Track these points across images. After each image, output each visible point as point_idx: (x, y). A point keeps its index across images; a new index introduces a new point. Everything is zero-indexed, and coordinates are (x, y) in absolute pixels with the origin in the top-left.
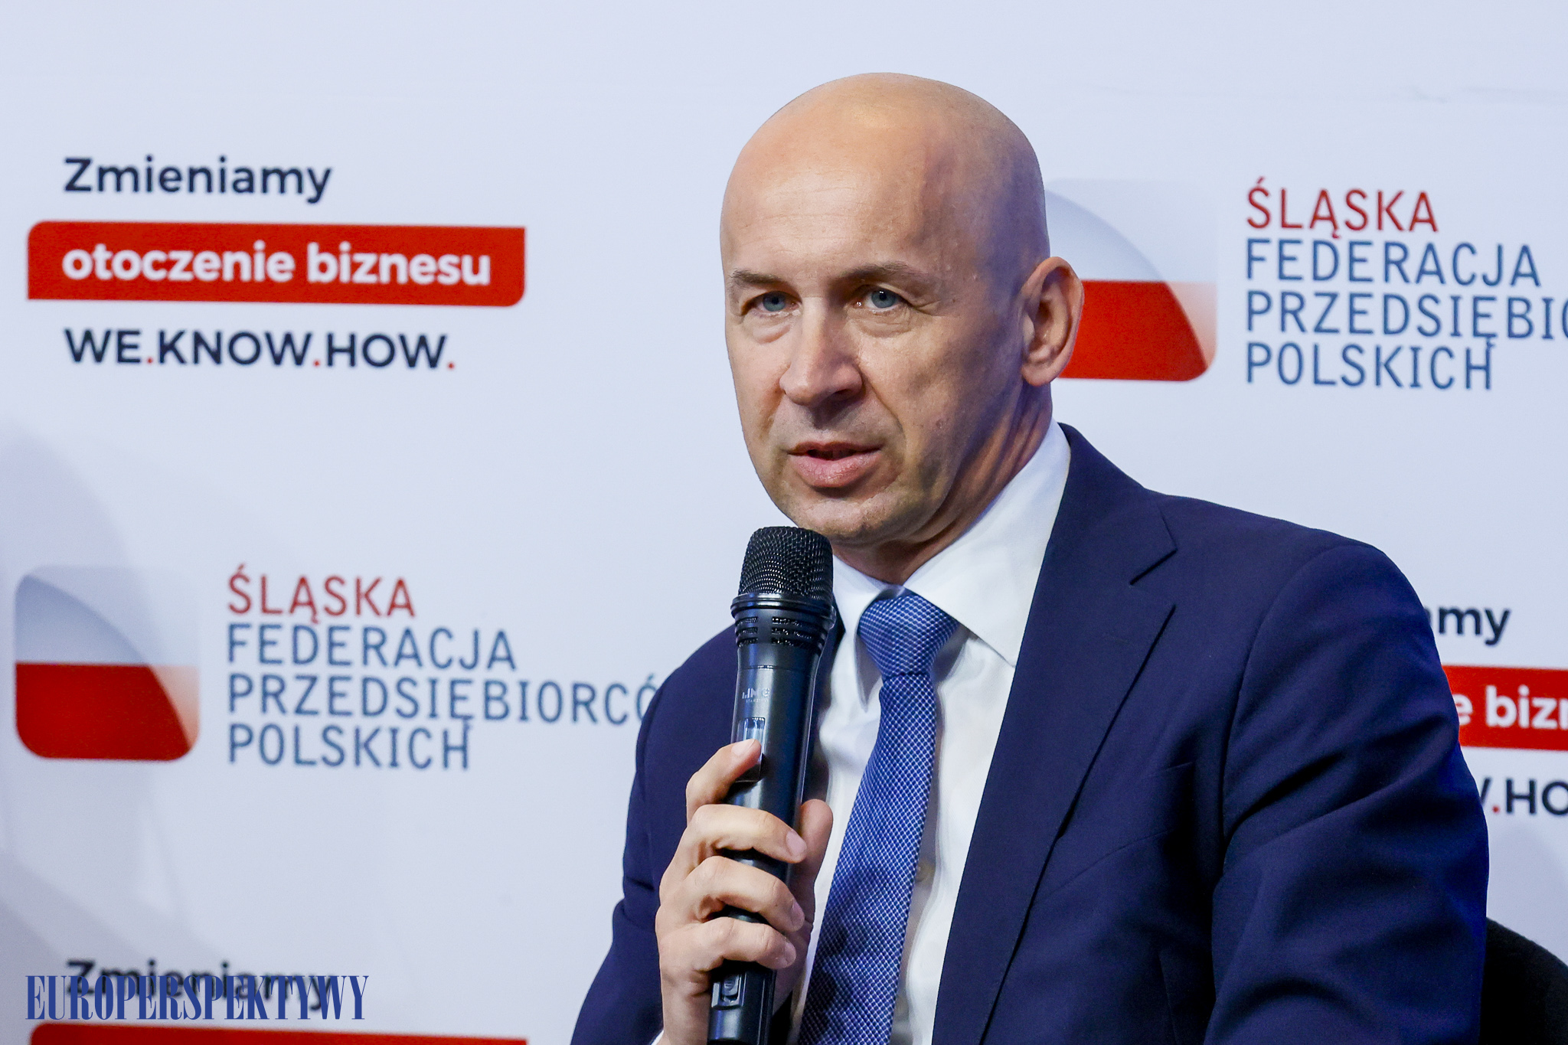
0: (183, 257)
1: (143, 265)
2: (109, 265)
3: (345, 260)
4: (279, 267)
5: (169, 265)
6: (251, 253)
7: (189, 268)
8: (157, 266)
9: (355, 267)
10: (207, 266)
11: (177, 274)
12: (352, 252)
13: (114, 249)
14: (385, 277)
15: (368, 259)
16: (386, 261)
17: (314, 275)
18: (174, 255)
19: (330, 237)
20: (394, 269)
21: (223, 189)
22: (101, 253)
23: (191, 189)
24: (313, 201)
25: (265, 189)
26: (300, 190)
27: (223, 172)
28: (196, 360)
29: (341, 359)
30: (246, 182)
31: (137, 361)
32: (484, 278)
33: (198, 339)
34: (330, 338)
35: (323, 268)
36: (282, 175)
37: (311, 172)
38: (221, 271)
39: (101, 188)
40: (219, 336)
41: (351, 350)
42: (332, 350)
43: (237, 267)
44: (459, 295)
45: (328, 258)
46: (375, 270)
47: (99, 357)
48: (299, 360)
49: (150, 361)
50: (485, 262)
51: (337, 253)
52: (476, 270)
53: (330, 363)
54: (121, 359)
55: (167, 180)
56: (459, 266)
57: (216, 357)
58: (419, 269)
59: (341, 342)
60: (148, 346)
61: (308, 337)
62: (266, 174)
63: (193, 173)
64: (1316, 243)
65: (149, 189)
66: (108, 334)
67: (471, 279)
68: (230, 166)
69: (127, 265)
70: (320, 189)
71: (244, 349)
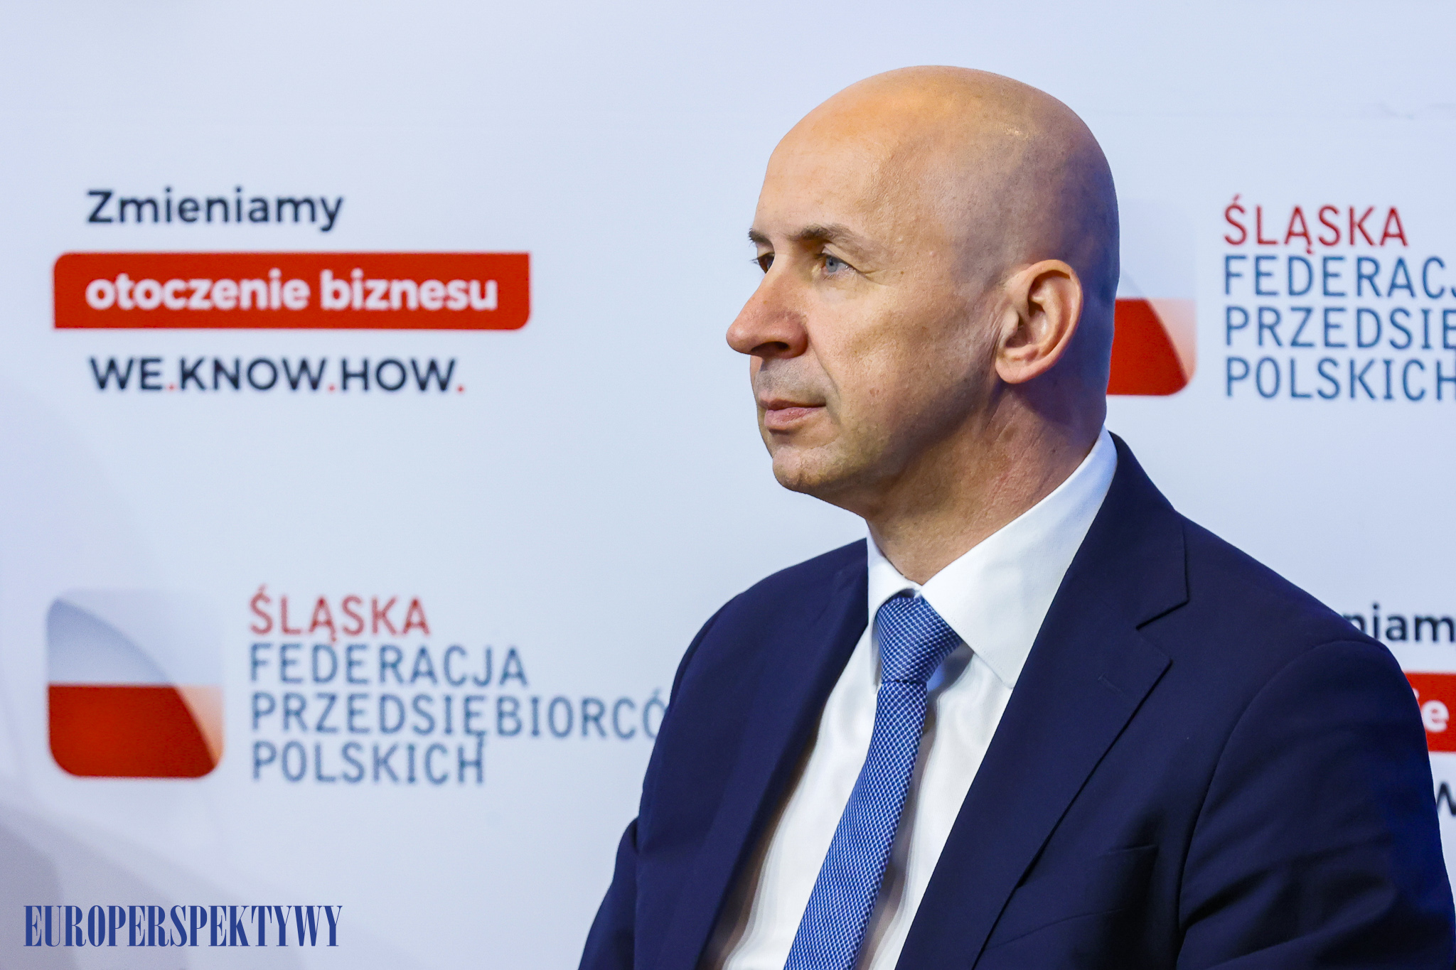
0: (201, 285)
1: (163, 294)
2: (131, 294)
3: (358, 286)
4: (295, 294)
5: (188, 294)
6: (267, 280)
7: (208, 296)
8: (177, 295)
9: (367, 293)
10: (225, 294)
11: (197, 303)
12: (364, 279)
13: (136, 278)
14: (396, 303)
15: (379, 286)
16: (397, 287)
17: (328, 302)
18: (194, 283)
19: (342, 265)
20: (404, 296)
21: (239, 219)
22: (123, 282)
23: (209, 219)
24: (326, 229)
25: (279, 218)
26: (313, 218)
27: (239, 203)
28: (216, 386)
29: (355, 384)
30: (262, 212)
31: (158, 388)
32: (491, 302)
33: (218, 367)
34: (344, 364)
35: (336, 295)
36: (296, 204)
37: (324, 202)
38: (238, 299)
39: (122, 219)
40: (237, 363)
41: (364, 375)
42: (346, 376)
43: (254, 295)
44: (468, 320)
45: (341, 285)
46: (386, 296)
47: (123, 384)
48: (315, 385)
49: (172, 388)
50: (492, 287)
51: (349, 280)
52: (483, 295)
53: (345, 387)
54: (144, 387)
55: (185, 211)
56: (467, 291)
57: (235, 382)
58: (428, 295)
59: (355, 367)
60: (170, 374)
61: (323, 364)
62: (281, 203)
63: (210, 203)
64: (1291, 259)
65: (169, 219)
66: (131, 363)
67: (478, 304)
68: (246, 196)
69: (148, 295)
70: (332, 216)
71: (262, 375)
